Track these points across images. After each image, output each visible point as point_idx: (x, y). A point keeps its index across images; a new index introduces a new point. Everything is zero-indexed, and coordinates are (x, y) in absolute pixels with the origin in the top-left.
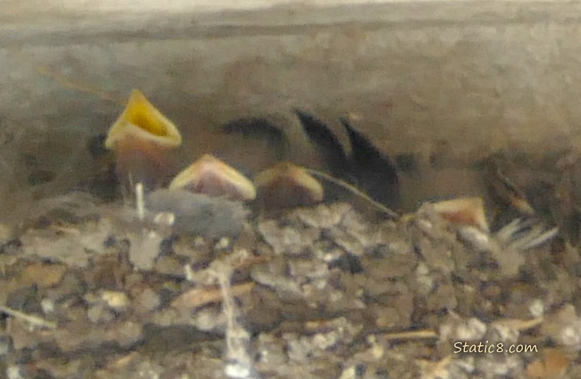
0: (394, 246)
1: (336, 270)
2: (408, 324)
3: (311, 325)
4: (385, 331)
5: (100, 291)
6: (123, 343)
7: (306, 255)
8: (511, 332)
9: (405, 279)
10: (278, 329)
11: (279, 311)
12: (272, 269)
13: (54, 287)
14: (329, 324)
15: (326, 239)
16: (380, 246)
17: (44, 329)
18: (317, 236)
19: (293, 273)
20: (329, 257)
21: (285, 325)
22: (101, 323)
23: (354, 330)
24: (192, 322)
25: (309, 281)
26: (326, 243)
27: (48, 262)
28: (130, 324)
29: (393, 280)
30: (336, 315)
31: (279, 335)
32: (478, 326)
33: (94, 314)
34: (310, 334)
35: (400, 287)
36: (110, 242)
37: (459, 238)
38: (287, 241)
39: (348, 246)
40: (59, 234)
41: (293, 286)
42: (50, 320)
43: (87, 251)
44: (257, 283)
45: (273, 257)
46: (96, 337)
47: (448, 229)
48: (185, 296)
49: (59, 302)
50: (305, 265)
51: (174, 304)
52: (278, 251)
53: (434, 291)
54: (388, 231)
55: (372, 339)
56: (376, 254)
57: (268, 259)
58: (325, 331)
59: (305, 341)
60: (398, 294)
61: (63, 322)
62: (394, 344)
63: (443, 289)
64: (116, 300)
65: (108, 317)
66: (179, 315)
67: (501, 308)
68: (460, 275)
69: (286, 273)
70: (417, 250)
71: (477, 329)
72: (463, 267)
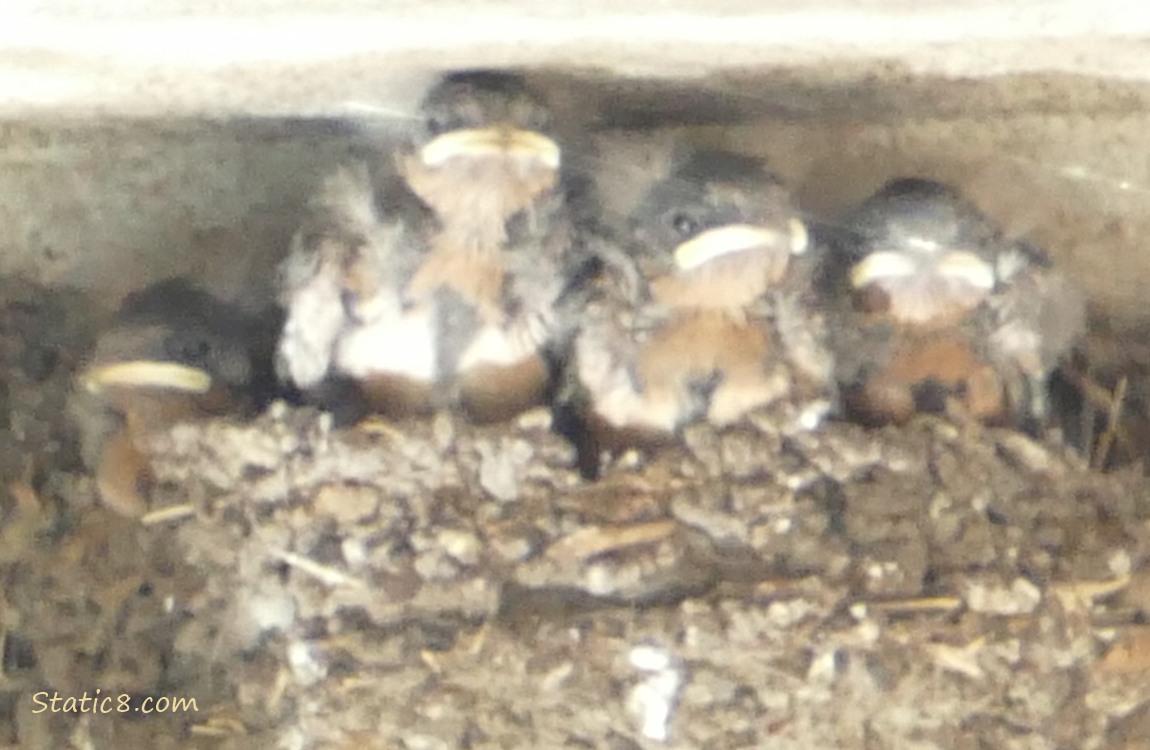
0: (899, 465)
1: (808, 503)
2: (918, 587)
3: (766, 588)
4: (881, 598)
5: (434, 530)
6: (468, 613)
7: (760, 478)
8: (1079, 602)
9: (913, 516)
10: (713, 595)
11: (714, 567)
12: (706, 501)
13: (364, 522)
14: (795, 586)
15: (792, 453)
16: (876, 467)
17: (347, 587)
18: (777, 448)
19: (738, 505)
20: (795, 482)
21: (726, 586)
22: (436, 580)
23: (833, 597)
24: (580, 583)
25: (762, 520)
26: (792, 460)
27: (352, 484)
28: (479, 584)
29: (896, 519)
30: (805, 573)
31: (715, 603)
32: (1027, 592)
33: (425, 566)
34: (764, 603)
35: (907, 528)
36: (451, 453)
37: (1002, 452)
38: (729, 457)
39: (826, 466)
40: (374, 438)
41: (737, 527)
42: (357, 575)
43: (416, 468)
44: (681, 523)
45: (709, 482)
46: (428, 601)
47: (982, 439)
48: (568, 541)
49: (371, 544)
50: (755, 494)
51: (551, 552)
52: (715, 471)
53: (959, 536)
54: (888, 442)
55: (858, 610)
56: (869, 477)
57: (699, 482)
58: (787, 597)
59: (755, 613)
60: (905, 540)
61: (378, 577)
62: (894, 618)
63: (974, 534)
64: (459, 544)
65: (448, 571)
66: (558, 569)
67: (1065, 564)
68: (1000, 511)
69: (726, 506)
70: (933, 471)
71: (1025, 596)
72: (1006, 499)
